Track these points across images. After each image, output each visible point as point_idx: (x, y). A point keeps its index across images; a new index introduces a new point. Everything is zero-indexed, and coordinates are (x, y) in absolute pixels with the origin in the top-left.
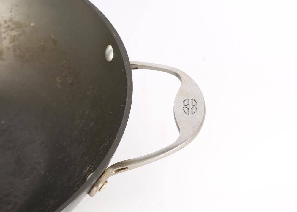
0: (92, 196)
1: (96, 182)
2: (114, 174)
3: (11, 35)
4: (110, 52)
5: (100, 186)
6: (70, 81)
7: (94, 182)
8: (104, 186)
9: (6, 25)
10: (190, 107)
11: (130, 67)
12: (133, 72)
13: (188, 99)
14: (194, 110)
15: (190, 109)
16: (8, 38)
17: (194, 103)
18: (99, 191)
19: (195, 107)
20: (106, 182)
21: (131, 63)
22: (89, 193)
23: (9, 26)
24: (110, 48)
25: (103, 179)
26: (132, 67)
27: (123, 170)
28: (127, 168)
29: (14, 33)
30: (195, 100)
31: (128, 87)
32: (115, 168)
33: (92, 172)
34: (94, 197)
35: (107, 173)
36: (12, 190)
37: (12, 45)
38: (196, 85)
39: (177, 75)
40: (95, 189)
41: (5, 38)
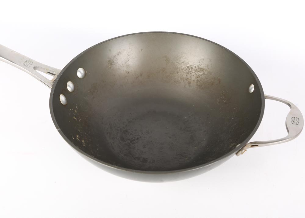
0: (238, 156)
1: (242, 149)
2: (250, 148)
3: (197, 75)
4: (252, 88)
5: (243, 151)
6: (225, 101)
7: (241, 148)
8: (245, 152)
9: (195, 69)
10: (295, 121)
11: (264, 97)
12: (266, 100)
13: (294, 117)
14: (297, 123)
15: (295, 123)
16: (195, 75)
17: (298, 120)
18: (242, 154)
19: (298, 122)
20: (246, 150)
21: (265, 95)
22: (236, 154)
23: (197, 70)
24: (253, 86)
25: (245, 148)
26: (265, 97)
27: (256, 146)
28: (258, 145)
29: (199, 73)
30: (298, 119)
31: (262, 105)
32: (251, 144)
33: (239, 144)
34: (239, 156)
35: (247, 146)
36: (188, 151)
37: (196, 79)
38: (300, 111)
39: (289, 105)
40: (240, 152)
41: (193, 76)
